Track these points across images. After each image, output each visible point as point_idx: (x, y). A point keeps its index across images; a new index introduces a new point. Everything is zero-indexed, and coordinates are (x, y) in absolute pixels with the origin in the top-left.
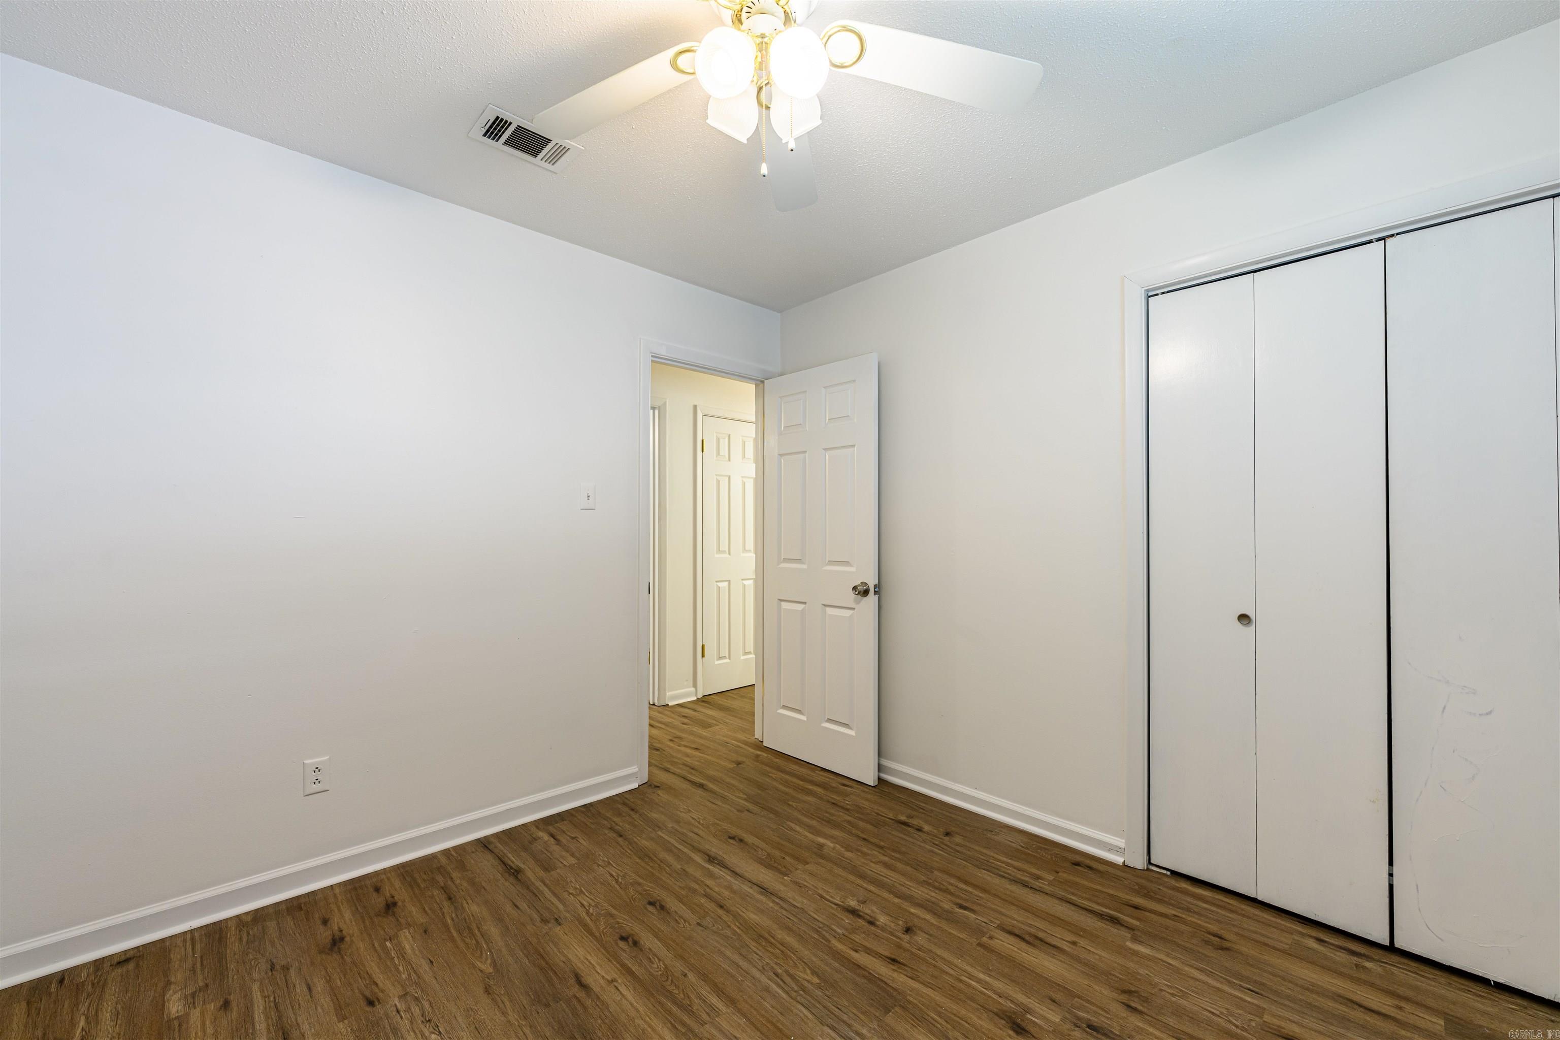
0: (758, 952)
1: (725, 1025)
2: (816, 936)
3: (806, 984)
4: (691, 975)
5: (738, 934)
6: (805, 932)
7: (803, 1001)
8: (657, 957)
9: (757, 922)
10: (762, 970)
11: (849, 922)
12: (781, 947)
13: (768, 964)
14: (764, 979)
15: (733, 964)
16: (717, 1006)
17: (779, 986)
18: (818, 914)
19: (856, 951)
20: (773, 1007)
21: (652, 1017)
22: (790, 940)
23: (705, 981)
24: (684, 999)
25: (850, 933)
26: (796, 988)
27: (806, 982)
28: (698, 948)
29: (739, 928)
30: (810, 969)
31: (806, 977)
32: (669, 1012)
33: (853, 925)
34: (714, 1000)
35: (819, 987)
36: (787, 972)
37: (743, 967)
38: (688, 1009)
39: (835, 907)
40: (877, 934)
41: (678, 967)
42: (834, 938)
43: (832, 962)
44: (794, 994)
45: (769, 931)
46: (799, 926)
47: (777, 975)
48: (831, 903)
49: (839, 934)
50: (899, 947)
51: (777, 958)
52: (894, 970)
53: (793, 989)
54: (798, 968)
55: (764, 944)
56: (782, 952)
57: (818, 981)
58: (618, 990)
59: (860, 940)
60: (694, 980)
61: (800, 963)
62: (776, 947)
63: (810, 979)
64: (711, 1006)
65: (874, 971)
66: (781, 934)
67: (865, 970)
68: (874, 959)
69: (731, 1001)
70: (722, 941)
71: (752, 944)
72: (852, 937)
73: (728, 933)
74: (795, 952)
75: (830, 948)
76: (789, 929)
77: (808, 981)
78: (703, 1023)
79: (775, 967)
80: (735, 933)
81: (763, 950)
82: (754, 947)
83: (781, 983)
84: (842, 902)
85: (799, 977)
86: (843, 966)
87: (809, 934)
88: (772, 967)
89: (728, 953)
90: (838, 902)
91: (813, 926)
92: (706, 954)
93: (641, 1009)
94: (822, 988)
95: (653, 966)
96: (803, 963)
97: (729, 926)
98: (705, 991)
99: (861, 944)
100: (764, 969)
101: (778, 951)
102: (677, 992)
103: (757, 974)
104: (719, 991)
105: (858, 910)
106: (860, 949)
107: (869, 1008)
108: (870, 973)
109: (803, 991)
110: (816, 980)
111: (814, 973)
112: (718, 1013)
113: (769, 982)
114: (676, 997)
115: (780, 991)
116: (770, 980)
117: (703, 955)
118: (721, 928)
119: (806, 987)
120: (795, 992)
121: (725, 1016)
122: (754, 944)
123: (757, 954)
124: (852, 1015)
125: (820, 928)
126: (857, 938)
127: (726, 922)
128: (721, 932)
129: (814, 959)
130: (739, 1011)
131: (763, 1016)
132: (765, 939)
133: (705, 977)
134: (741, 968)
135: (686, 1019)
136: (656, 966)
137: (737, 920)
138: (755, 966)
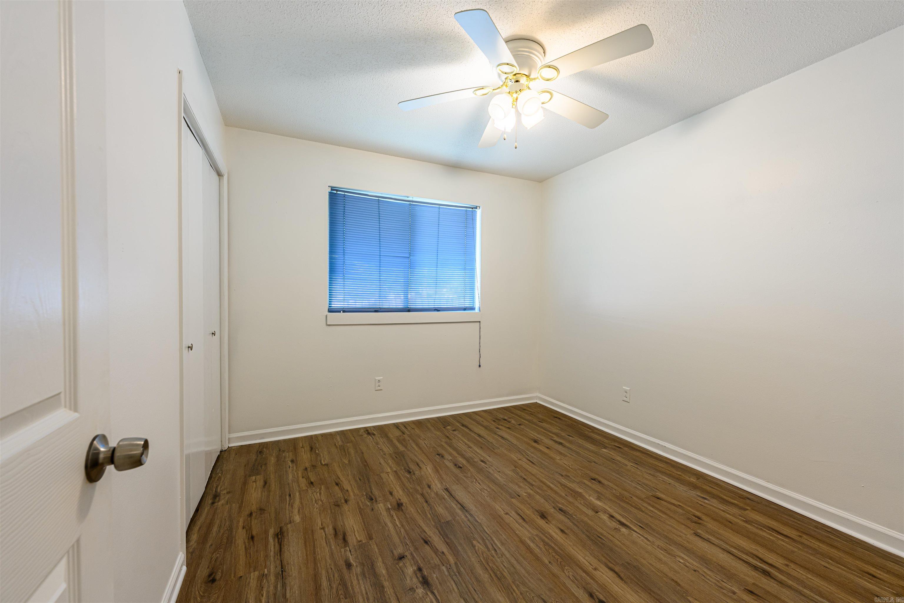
0: (503, 568)
1: (527, 533)
2: (462, 569)
3: (481, 542)
4: (547, 562)
5: (515, 584)
6: (468, 575)
7: (485, 534)
8: (571, 579)
9: (499, 592)
10: (503, 555)
11: (433, 574)
12: (488, 567)
13: (499, 558)
14: (503, 549)
15: (520, 563)
16: (530, 541)
17: (495, 544)
18: (451, 588)
19: (443, 553)
20: (501, 535)
21: (564, 544)
22: (479, 571)
23: (538, 556)
24: (548, 549)
25: (439, 565)
26: (487, 541)
27: (481, 543)
28: (544, 580)
29: (514, 590)
30: (475, 549)
31: (479, 545)
32: (555, 544)
33: (433, 571)
34: (532, 545)
35: (474, 539)
36: (489, 550)
37: (514, 559)
38: (546, 544)
39: (436, 592)
40: (422, 560)
41: (555, 569)
42: (451, 565)
43: (460, 550)
44: (489, 538)
45: (492, 581)
46: (470, 581)
47: (495, 550)
48: (436, 596)
49: (446, 567)
50: (416, 549)
51: (492, 560)
52: (430, 537)
53: (489, 540)
54: (481, 551)
55: (498, 572)
56: (488, 564)
57: (474, 541)
58: (588, 562)
59: (436, 559)
60: (544, 558)
61: (480, 554)
62: (491, 568)
63: (477, 544)
64: (533, 542)
65: (441, 539)
66: (485, 577)
67: (445, 541)
68: (436, 545)
69: (523, 542)
70: (527, 581)
71: (506, 574)
72: (439, 563)
73: (523, 589)
74: (480, 562)
75: (457, 559)
76: (478, 580)
77: (479, 542)
78: (537, 535)
79: (495, 555)
80: (518, 586)
81: (500, 568)
82: (505, 572)
83: (494, 545)
84: (427, 594)
85: (483, 546)
86: (456, 546)
87: (466, 572)
88: (497, 555)
89: (523, 571)
90: (431, 596)
91: (460, 578)
92: (538, 574)
93: (571, 549)
94: (473, 538)
95: (572, 574)
96: (478, 553)
97: (521, 594)
98: (537, 551)
99: (437, 556)
100: (502, 556)
101: (491, 565)
102: (553, 553)
103: (506, 553)
104: (528, 548)
105: (421, 583)
106: (440, 554)
107: (456, 524)
108: (444, 539)
109: (483, 539)
110: (475, 542)
111: (474, 546)
112: (530, 538)
113: (500, 547)
114: (553, 551)
115: (496, 541)
116: (500, 548)
117: (540, 574)
118: (528, 594)
119: (481, 540)
120: (488, 539)
121: (526, 536)
122: (504, 574)
123: (504, 566)
124: (465, 523)
125: (456, 575)
126: (436, 561)
127: (524, 598)
128: (527, 590)
129: (470, 554)
130: (519, 537)
131: (507, 532)
132: (496, 576)
133: (538, 559)
134: (515, 559)
135: (546, 540)
136: (570, 573)
137: (515, 598)
138: (507, 558)
